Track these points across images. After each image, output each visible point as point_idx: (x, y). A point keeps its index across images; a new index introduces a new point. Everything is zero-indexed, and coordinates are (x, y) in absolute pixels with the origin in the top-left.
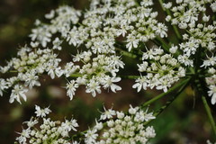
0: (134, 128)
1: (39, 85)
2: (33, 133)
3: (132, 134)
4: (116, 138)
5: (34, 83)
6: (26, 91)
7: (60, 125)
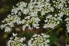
0: (43, 40)
1: (14, 26)
2: (12, 41)
3: (42, 42)
4: (37, 43)
5: (12, 26)
6: (10, 28)
7: (20, 39)
